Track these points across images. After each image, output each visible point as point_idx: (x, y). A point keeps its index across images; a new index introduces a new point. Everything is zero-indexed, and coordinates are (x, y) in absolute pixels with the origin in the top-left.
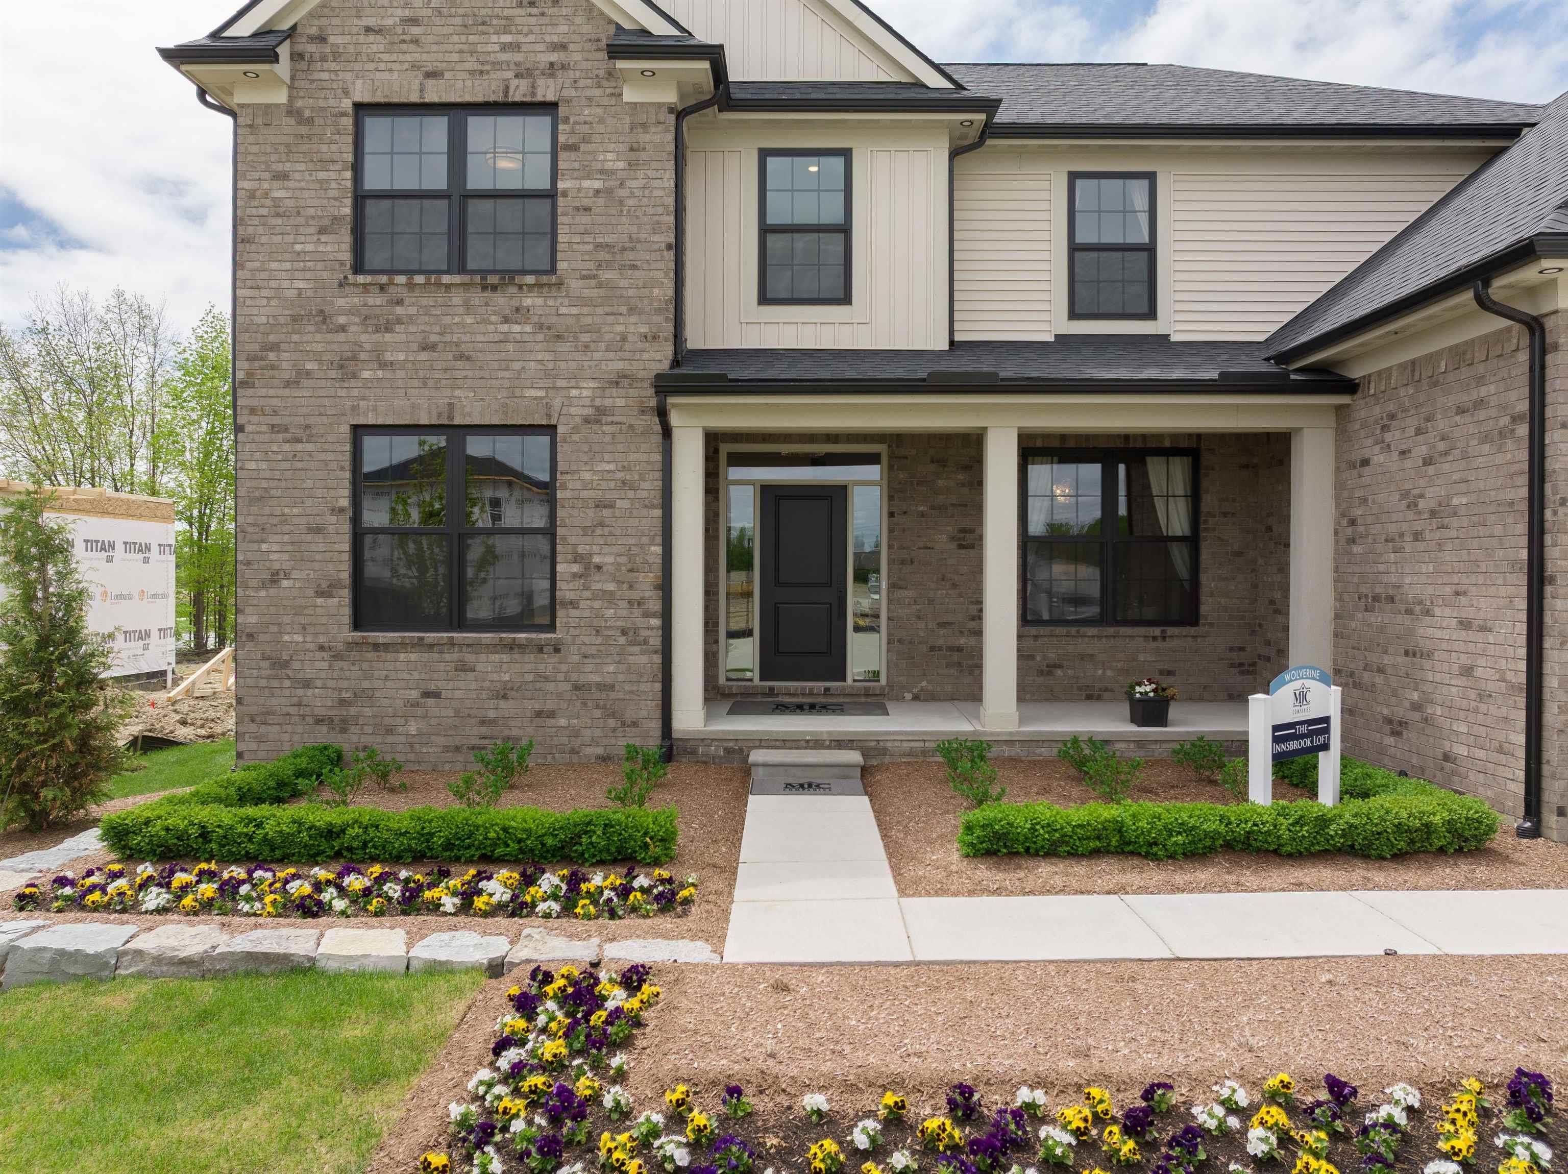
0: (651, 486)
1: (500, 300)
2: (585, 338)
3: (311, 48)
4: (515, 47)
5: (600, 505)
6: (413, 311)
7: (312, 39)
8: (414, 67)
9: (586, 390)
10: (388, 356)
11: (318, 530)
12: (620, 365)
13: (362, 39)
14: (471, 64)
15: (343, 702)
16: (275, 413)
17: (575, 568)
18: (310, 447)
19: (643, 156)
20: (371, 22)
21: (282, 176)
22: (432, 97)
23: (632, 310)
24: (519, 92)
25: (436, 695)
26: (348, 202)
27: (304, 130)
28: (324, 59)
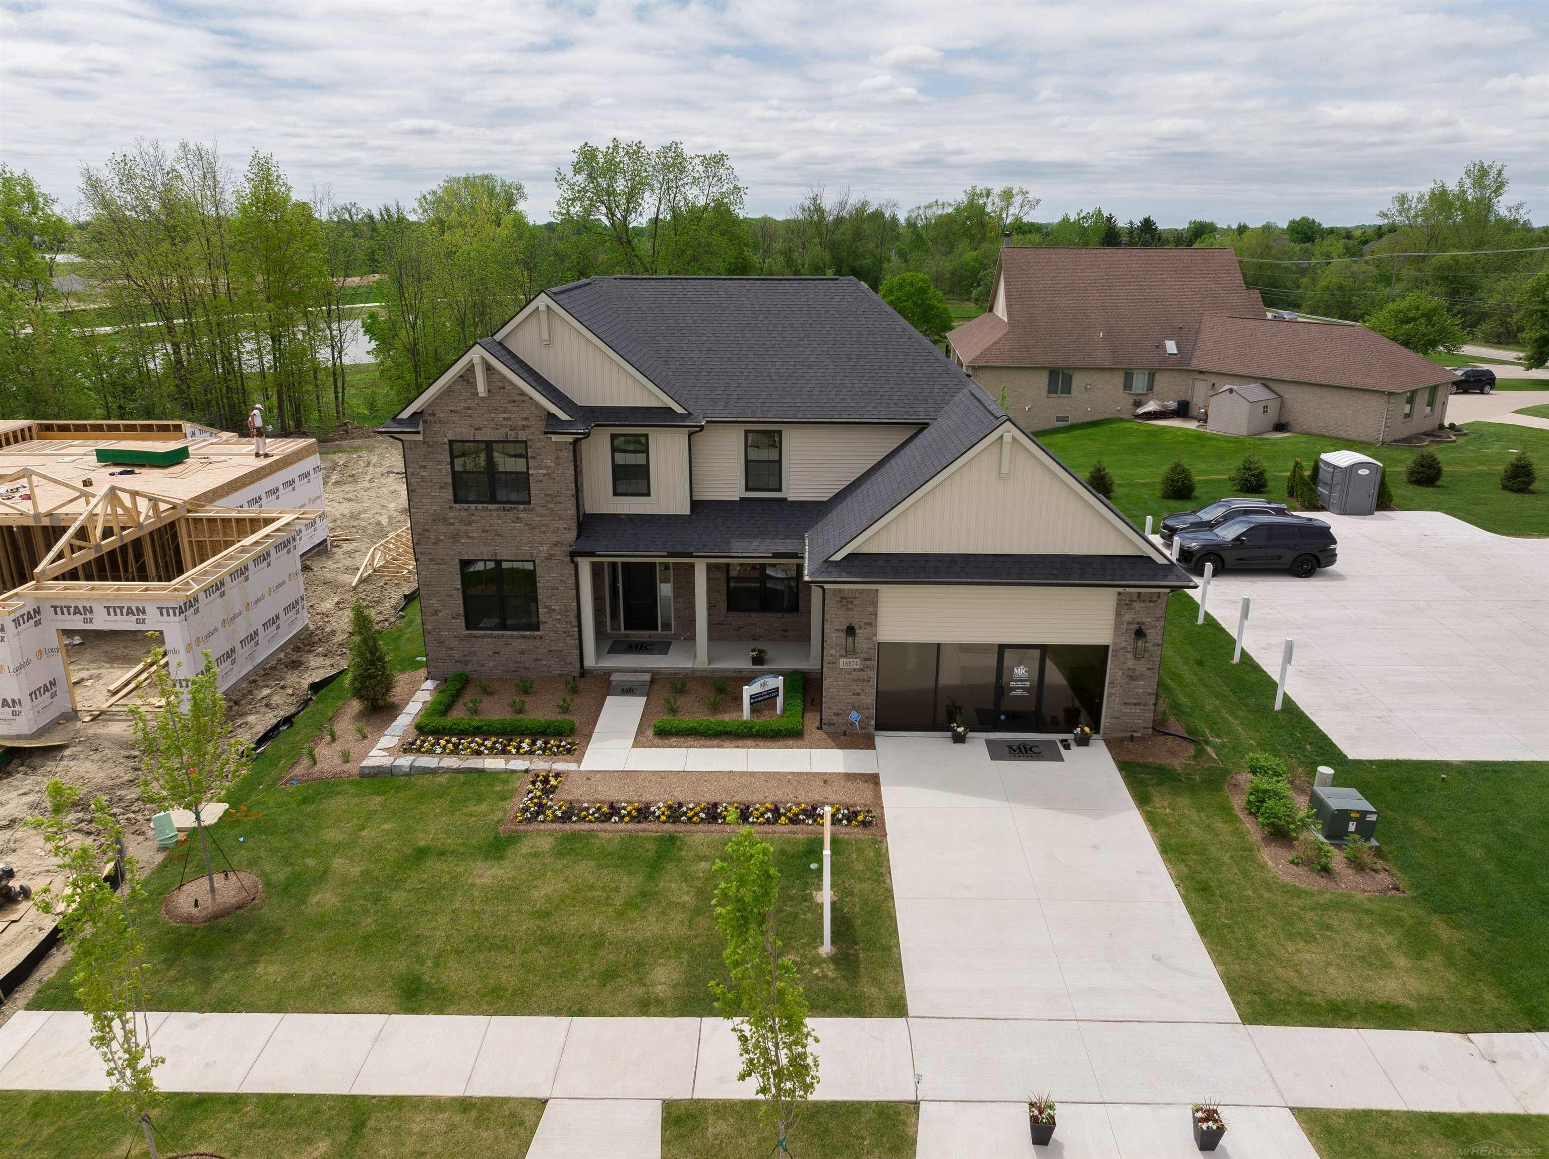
0: (572, 581)
1: (511, 514)
2: (544, 529)
3: (430, 418)
4: (510, 419)
5: (553, 588)
6: (478, 518)
7: (430, 415)
8: (471, 426)
9: (545, 548)
10: (471, 535)
11: (450, 596)
12: (557, 539)
13: (449, 415)
14: (492, 425)
15: (464, 655)
16: (430, 554)
17: (546, 610)
18: (444, 567)
19: (561, 461)
20: (452, 408)
21: (424, 467)
22: (479, 438)
23: (560, 519)
24: (512, 436)
25: (498, 653)
26: (450, 477)
27: (430, 450)
28: (435, 422)
